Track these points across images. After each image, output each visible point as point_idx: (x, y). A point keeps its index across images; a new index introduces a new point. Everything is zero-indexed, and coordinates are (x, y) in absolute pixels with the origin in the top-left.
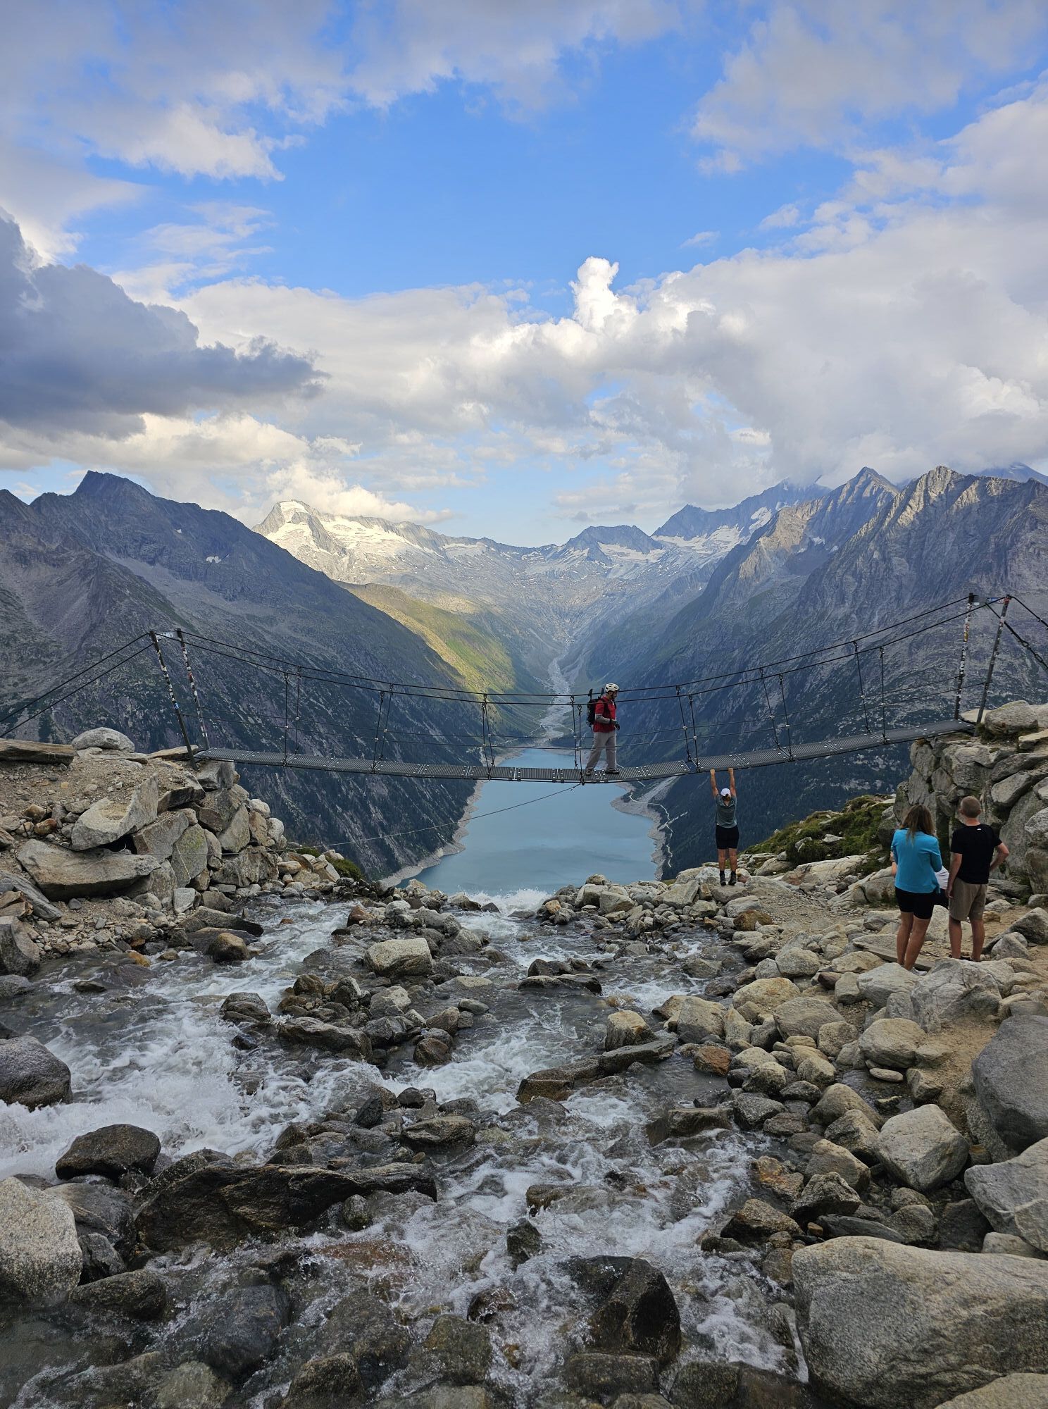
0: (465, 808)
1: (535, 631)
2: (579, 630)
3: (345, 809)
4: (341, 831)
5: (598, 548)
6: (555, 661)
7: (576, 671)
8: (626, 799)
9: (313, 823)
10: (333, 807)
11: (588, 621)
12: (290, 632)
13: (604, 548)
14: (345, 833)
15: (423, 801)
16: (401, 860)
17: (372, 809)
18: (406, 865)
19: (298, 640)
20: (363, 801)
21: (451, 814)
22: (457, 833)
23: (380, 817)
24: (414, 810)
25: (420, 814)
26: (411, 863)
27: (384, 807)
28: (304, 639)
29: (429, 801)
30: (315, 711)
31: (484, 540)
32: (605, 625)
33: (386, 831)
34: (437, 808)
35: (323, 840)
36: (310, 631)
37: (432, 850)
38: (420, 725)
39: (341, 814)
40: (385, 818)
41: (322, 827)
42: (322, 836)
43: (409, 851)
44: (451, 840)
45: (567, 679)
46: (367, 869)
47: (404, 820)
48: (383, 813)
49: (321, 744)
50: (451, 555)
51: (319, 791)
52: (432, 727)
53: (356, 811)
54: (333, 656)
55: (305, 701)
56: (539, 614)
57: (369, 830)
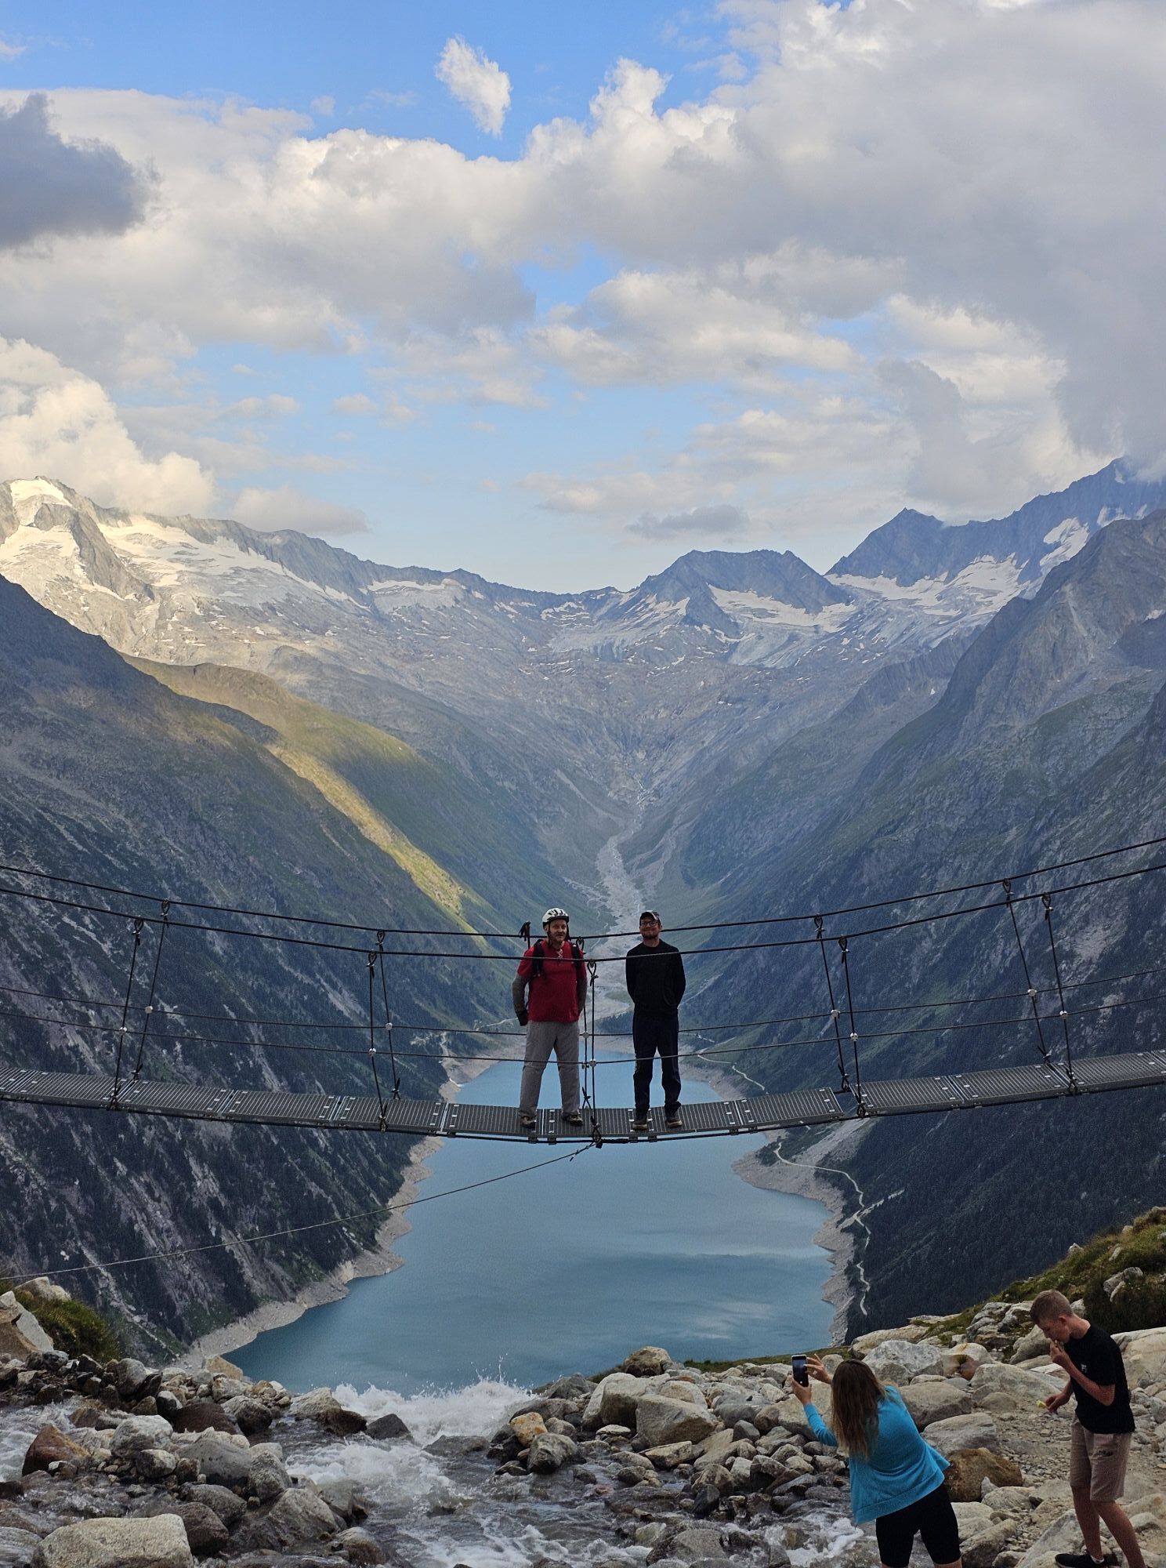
0: (406, 1172)
1: (570, 776)
2: (665, 775)
3: (135, 1168)
4: (123, 1218)
5: (708, 597)
6: (612, 843)
7: (657, 867)
8: (766, 1156)
9: (61, 1199)
10: (108, 1163)
11: (687, 757)
12: (24, 769)
13: (723, 598)
14: (131, 1222)
15: (312, 1154)
16: (258, 1287)
17: (196, 1169)
18: (268, 1299)
19: (42, 786)
20: (175, 1152)
21: (373, 1183)
22: (386, 1226)
23: (213, 1187)
24: (290, 1172)
25: (301, 1183)
26: (282, 1295)
27: (222, 1165)
28: (55, 784)
29: (323, 1153)
30: (74, 944)
31: (460, 574)
32: (724, 767)
33: (227, 1220)
34: (342, 1170)
35: (83, 1238)
36: (66, 767)
37: (329, 1265)
38: (307, 980)
39: (125, 1180)
40: (222, 1190)
41: (81, 1210)
42: (81, 1227)
43: (276, 1268)
44: (371, 1243)
45: (639, 884)
46: (181, 1306)
47: (267, 1197)
48: (220, 1178)
49: (85, 1019)
50: (386, 606)
51: (77, 1125)
52: (334, 986)
53: (159, 1174)
54: (118, 823)
55: (52, 921)
56: (578, 739)
57: (188, 1217)
